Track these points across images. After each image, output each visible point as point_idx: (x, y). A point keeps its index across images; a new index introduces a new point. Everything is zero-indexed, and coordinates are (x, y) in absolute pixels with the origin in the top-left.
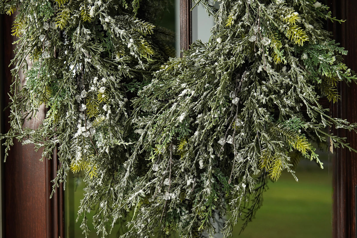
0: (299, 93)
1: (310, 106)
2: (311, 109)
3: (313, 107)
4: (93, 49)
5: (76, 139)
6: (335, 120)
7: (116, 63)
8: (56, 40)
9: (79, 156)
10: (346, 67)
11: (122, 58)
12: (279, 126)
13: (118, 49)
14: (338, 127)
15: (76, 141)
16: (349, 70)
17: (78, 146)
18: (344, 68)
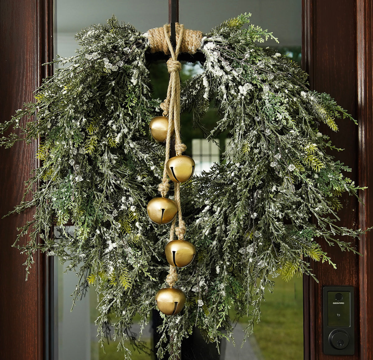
0: (309, 207)
1: (320, 218)
2: (321, 220)
3: (323, 218)
4: (120, 172)
5: (107, 254)
6: (342, 228)
7: (139, 183)
8: (85, 164)
9: (111, 270)
10: (351, 181)
11: (145, 179)
12: (295, 237)
13: (142, 170)
14: (344, 234)
15: (107, 256)
16: (353, 182)
17: (110, 261)
18: (349, 182)
